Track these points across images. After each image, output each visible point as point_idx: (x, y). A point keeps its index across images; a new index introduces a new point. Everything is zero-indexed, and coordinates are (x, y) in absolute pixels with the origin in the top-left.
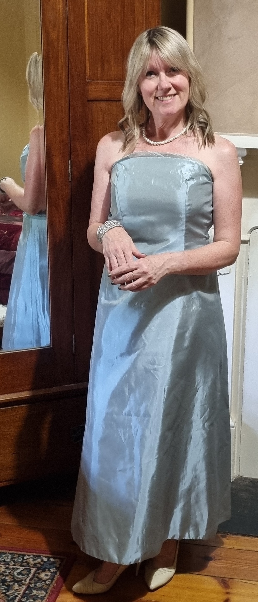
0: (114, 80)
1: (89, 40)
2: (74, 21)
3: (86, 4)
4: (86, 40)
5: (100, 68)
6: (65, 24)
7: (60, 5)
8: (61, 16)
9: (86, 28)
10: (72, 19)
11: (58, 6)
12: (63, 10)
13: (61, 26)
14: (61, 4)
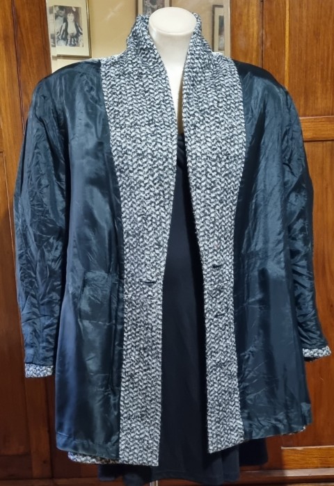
0: (321, 115)
1: (289, 67)
2: (271, 45)
3: (287, 23)
4: (286, 68)
5: (302, 102)
6: (260, 51)
7: (254, 28)
8: (255, 40)
9: (287, 53)
10: (268, 44)
11: (251, 30)
12: (258, 34)
13: (255, 54)
14: (256, 28)
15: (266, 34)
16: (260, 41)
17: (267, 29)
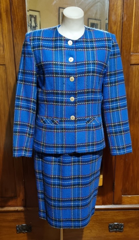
8: (119, 17)
15: (124, 14)
16: (121, 18)
17: (125, 12)
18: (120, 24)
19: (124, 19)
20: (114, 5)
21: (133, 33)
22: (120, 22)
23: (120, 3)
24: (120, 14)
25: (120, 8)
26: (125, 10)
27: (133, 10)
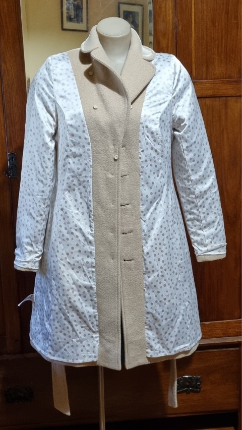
4: (193, 45)
5: (205, 69)
7: (170, 17)
8: (171, 26)
9: (193, 34)
10: (180, 28)
12: (173, 20)
13: (171, 35)
15: (178, 21)
16: (174, 26)
17: (179, 17)
18: (173, 36)
19: (178, 29)
20: (160, 8)
21: (193, 49)
22: (172, 33)
23: (170, 4)
24: (171, 21)
25: (171, 12)
26: (179, 15)
27: (191, 15)
